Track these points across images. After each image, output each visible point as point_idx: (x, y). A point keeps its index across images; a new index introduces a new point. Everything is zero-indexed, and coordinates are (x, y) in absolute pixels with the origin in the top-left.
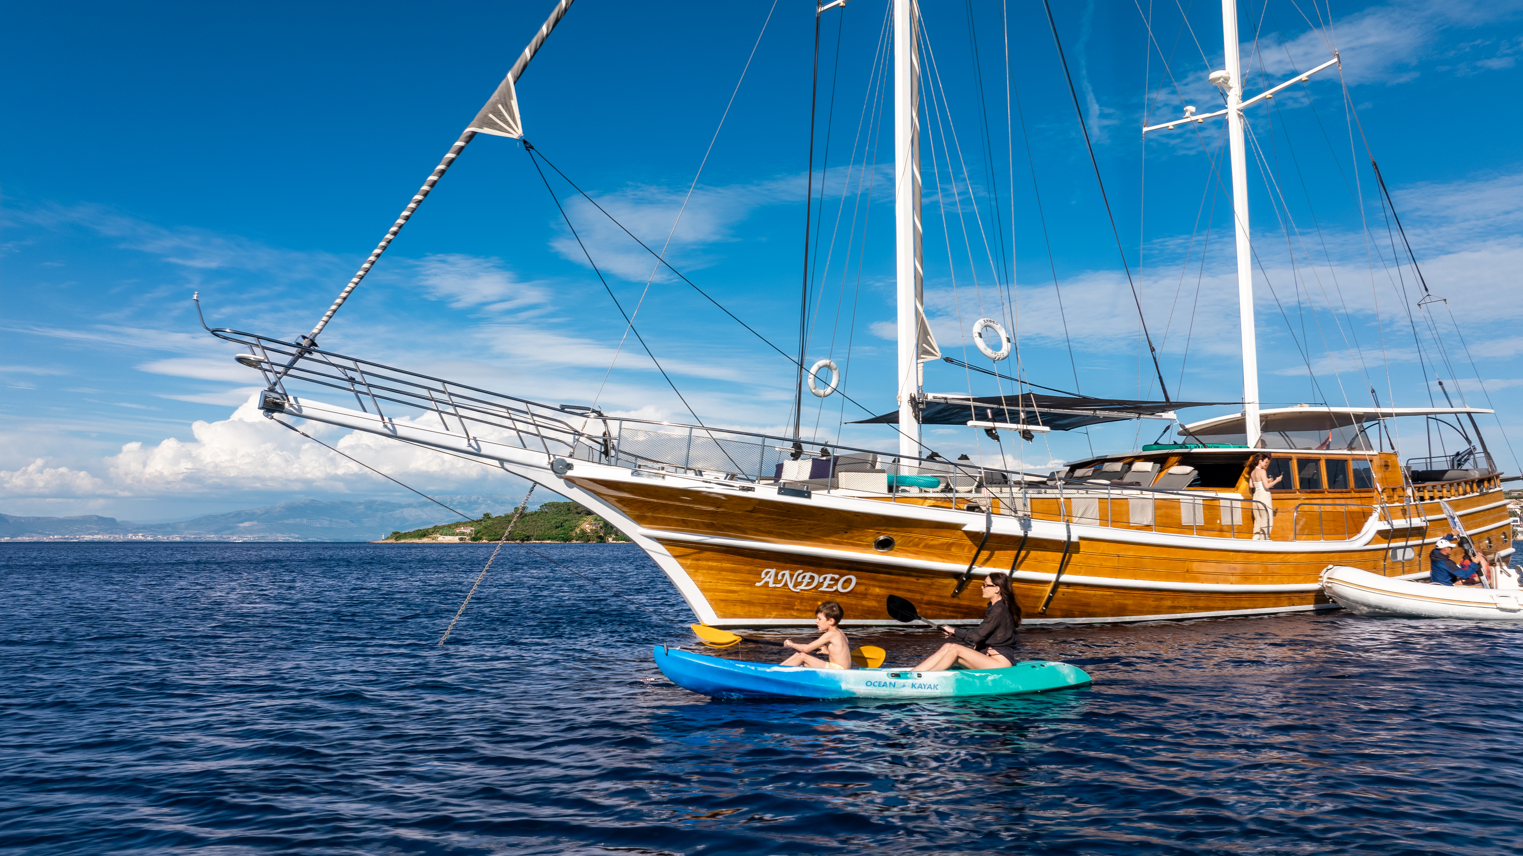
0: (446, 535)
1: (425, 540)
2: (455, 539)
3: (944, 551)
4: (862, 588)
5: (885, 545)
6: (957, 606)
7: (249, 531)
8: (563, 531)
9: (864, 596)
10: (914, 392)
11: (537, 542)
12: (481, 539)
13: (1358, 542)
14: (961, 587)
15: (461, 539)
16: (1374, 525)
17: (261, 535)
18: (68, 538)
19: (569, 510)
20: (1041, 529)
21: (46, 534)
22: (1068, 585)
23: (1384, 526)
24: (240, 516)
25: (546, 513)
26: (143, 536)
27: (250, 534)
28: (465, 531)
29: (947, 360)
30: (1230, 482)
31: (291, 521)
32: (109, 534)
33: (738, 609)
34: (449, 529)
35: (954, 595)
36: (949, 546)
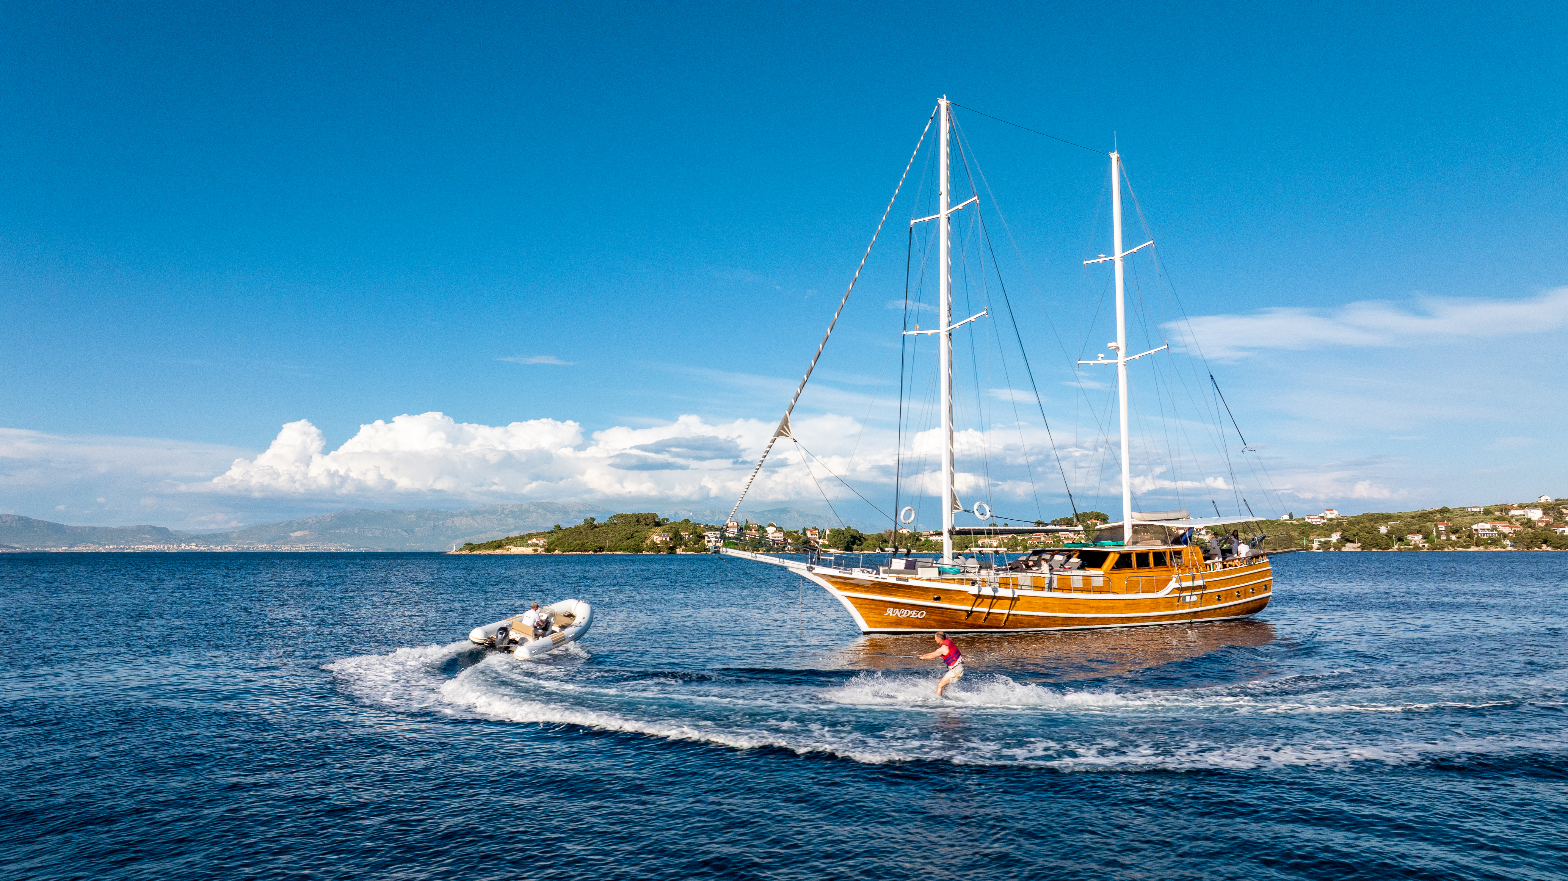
0: (520, 546)
1: (499, 551)
2: (529, 551)
3: (962, 601)
4: (928, 616)
5: (938, 599)
6: (967, 624)
7: (301, 540)
8: (633, 543)
9: (928, 619)
10: (950, 528)
11: (609, 553)
12: (554, 550)
13: (1162, 594)
14: (969, 615)
15: (536, 550)
16: (1173, 584)
17: (313, 544)
18: (124, 548)
19: (637, 521)
20: (1003, 592)
21: (101, 544)
22: (1014, 615)
23: (1177, 586)
24: (290, 526)
25: (615, 524)
26: (196, 546)
27: (303, 543)
28: (538, 542)
29: (965, 511)
30: (1098, 565)
31: (343, 531)
32: (163, 543)
33: (877, 625)
34: (522, 540)
35: (966, 619)
36: (963, 599)
